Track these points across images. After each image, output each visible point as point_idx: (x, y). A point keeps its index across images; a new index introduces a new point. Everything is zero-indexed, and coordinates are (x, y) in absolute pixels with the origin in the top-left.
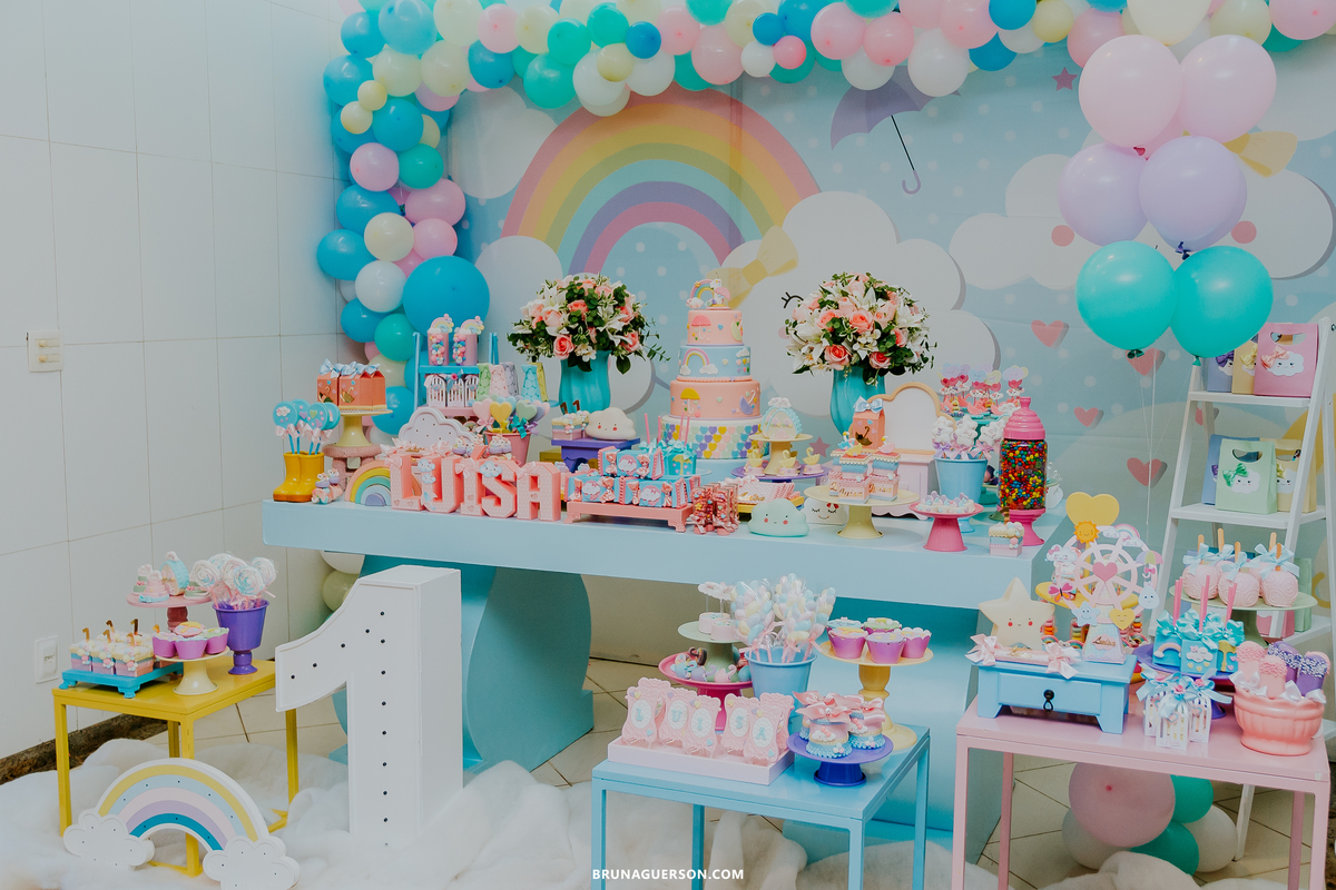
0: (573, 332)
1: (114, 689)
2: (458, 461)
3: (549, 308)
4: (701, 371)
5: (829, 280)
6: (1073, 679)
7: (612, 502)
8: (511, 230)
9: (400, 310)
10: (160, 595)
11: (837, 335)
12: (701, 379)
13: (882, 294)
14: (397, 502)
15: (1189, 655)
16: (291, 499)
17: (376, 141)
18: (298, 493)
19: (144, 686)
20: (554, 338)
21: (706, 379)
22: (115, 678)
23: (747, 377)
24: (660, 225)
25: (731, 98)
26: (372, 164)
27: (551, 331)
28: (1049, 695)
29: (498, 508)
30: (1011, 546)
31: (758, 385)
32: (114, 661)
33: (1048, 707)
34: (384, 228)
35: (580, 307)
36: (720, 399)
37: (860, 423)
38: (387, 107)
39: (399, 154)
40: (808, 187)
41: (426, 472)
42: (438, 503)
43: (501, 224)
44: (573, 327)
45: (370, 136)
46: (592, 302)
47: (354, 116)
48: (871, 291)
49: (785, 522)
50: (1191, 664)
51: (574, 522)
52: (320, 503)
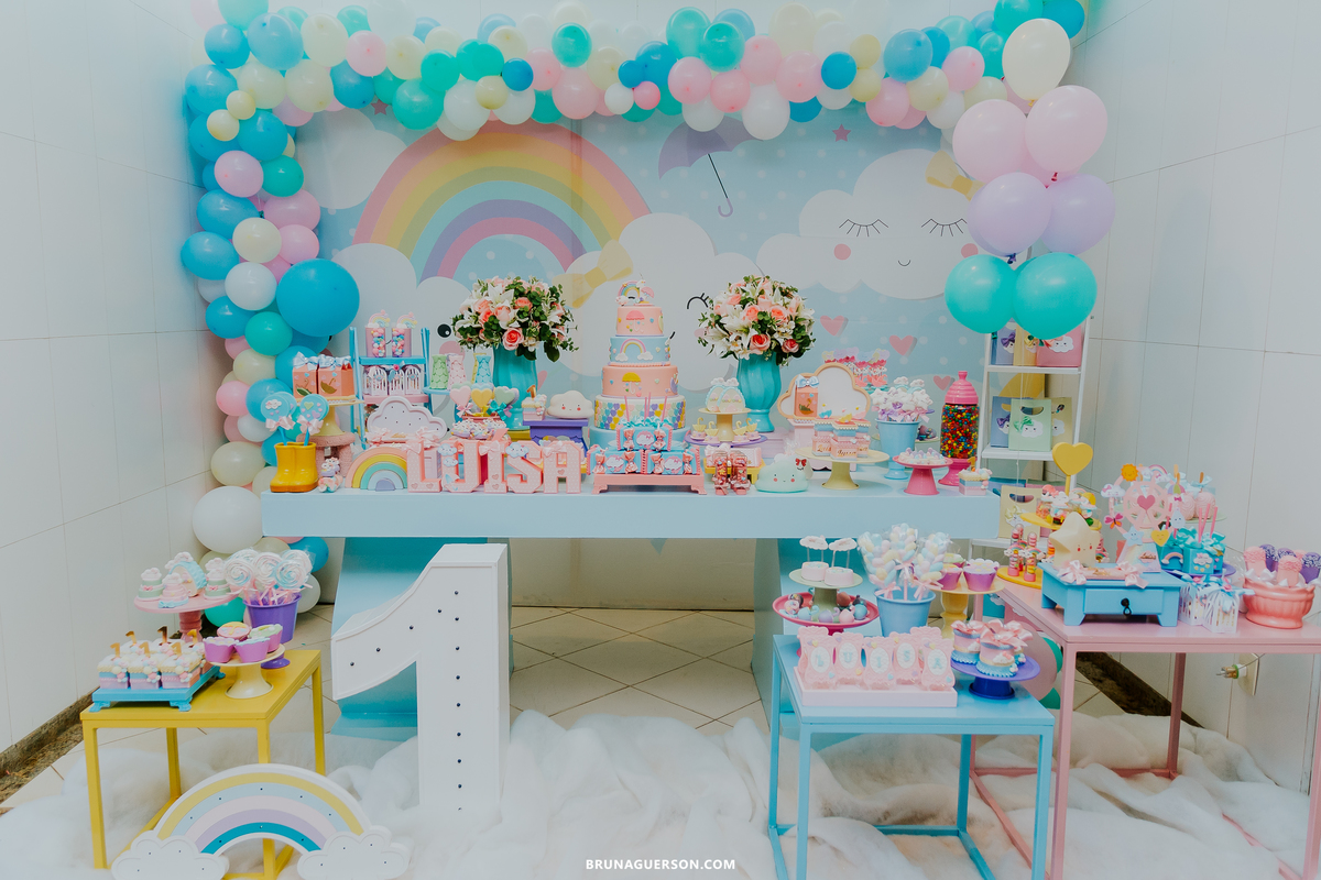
0: (524, 326)
1: (166, 704)
2: (479, 445)
3: (500, 305)
4: (639, 357)
5: (743, 282)
6: (1147, 588)
7: (634, 472)
8: (363, 236)
9: (273, 308)
10: (183, 599)
11: (764, 326)
12: (639, 364)
13: (785, 294)
14: (415, 486)
15: (1196, 560)
16: (294, 490)
17: (241, 149)
18: (298, 483)
19: (195, 695)
20: (504, 331)
21: (643, 364)
22: (161, 692)
23: (667, 363)
24: (509, 237)
25: (573, 132)
26: (235, 170)
27: (503, 325)
28: (1125, 603)
29: (524, 484)
30: (983, 487)
31: (676, 370)
32: (160, 673)
33: (1127, 612)
34: (252, 233)
35: (524, 303)
36: (657, 380)
37: (803, 396)
38: (255, 118)
39: (263, 163)
40: (640, 209)
41: (448, 455)
42: (460, 485)
43: (352, 232)
44: (523, 321)
45: (235, 145)
46: (534, 298)
47: (221, 123)
48: (777, 290)
49: (793, 480)
50: (1196, 568)
51: (601, 492)
52: (327, 491)
